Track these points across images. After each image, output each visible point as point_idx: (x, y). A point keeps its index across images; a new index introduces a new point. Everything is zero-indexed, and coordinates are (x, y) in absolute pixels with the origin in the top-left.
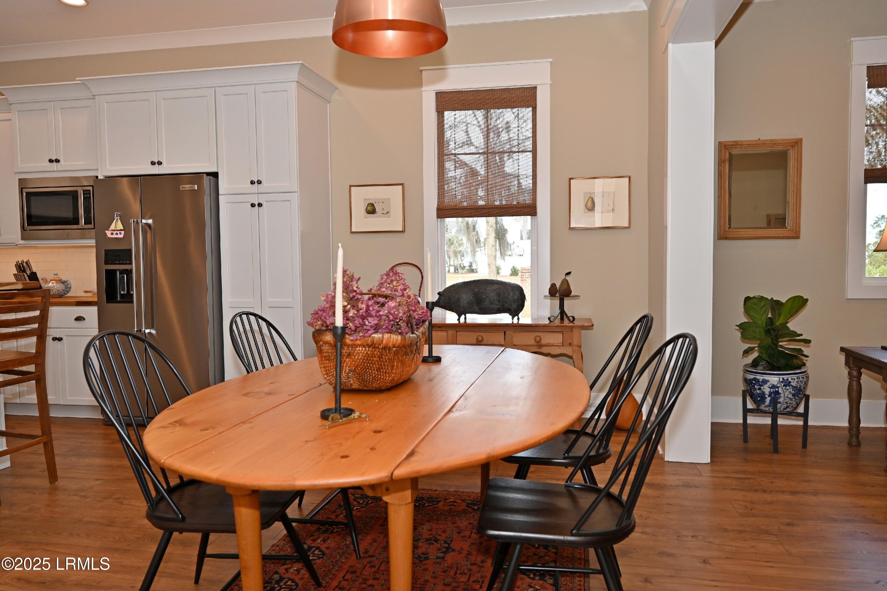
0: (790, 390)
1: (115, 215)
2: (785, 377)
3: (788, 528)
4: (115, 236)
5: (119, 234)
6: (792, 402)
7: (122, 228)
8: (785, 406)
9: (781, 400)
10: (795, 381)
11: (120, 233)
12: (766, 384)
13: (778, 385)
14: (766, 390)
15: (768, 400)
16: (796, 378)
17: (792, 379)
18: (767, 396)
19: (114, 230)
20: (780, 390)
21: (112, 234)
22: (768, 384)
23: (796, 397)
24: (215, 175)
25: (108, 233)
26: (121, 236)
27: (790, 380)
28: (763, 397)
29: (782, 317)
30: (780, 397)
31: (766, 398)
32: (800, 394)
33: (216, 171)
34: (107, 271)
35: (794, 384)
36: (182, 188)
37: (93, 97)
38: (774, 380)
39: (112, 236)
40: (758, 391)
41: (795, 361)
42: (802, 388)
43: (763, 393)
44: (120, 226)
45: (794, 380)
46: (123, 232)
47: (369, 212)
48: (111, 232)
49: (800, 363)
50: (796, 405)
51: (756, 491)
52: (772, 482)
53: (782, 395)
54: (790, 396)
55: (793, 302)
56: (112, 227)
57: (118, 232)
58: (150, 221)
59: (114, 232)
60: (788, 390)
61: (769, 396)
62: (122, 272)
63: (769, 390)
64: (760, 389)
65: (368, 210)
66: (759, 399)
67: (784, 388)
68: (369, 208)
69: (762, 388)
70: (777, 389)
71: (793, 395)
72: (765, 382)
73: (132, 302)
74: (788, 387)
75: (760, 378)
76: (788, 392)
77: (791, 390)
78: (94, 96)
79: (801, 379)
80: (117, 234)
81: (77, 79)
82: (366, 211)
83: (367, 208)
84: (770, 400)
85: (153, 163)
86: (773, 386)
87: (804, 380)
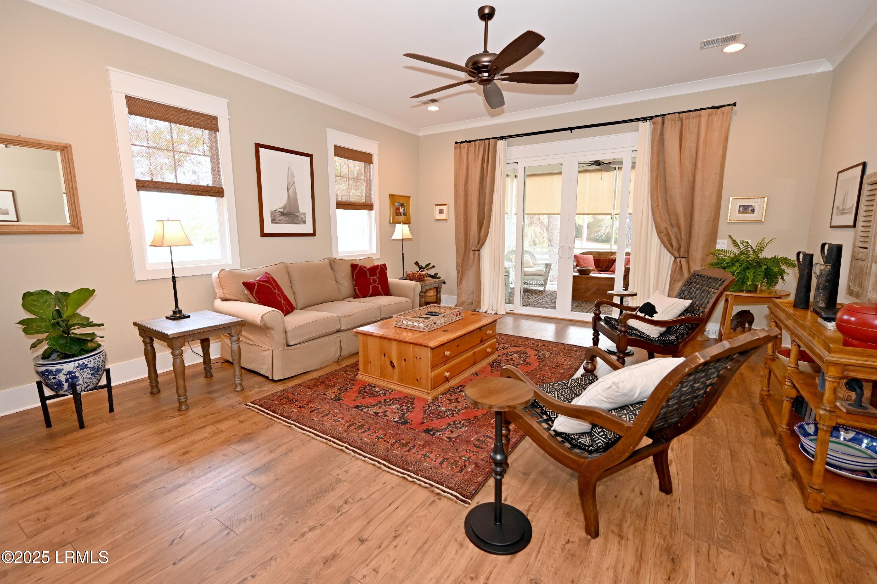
0: (87, 372)
2: (81, 362)
3: (88, 523)
6: (92, 380)
8: (86, 385)
9: (80, 382)
10: (92, 363)
12: (61, 372)
13: (74, 371)
14: (62, 377)
15: (66, 386)
16: (92, 360)
17: (88, 362)
18: (64, 383)
20: (77, 374)
22: (63, 372)
23: (96, 375)
27: (86, 363)
28: (60, 385)
29: (69, 308)
30: (78, 380)
31: (64, 384)
32: (99, 371)
35: (91, 365)
38: (69, 366)
40: (53, 381)
41: (90, 345)
42: (100, 366)
43: (60, 381)
45: (90, 361)
49: (94, 345)
50: (97, 382)
51: (55, 489)
52: (74, 469)
53: (80, 378)
54: (89, 376)
55: (79, 294)
60: (85, 372)
61: (66, 382)
63: (65, 377)
64: (54, 378)
66: (55, 387)
67: (81, 371)
69: (56, 376)
70: (73, 375)
71: (92, 374)
72: (59, 371)
74: (85, 370)
75: (54, 368)
76: (86, 374)
77: (89, 371)
79: (98, 359)
84: (69, 386)
86: (70, 373)
87: (102, 358)
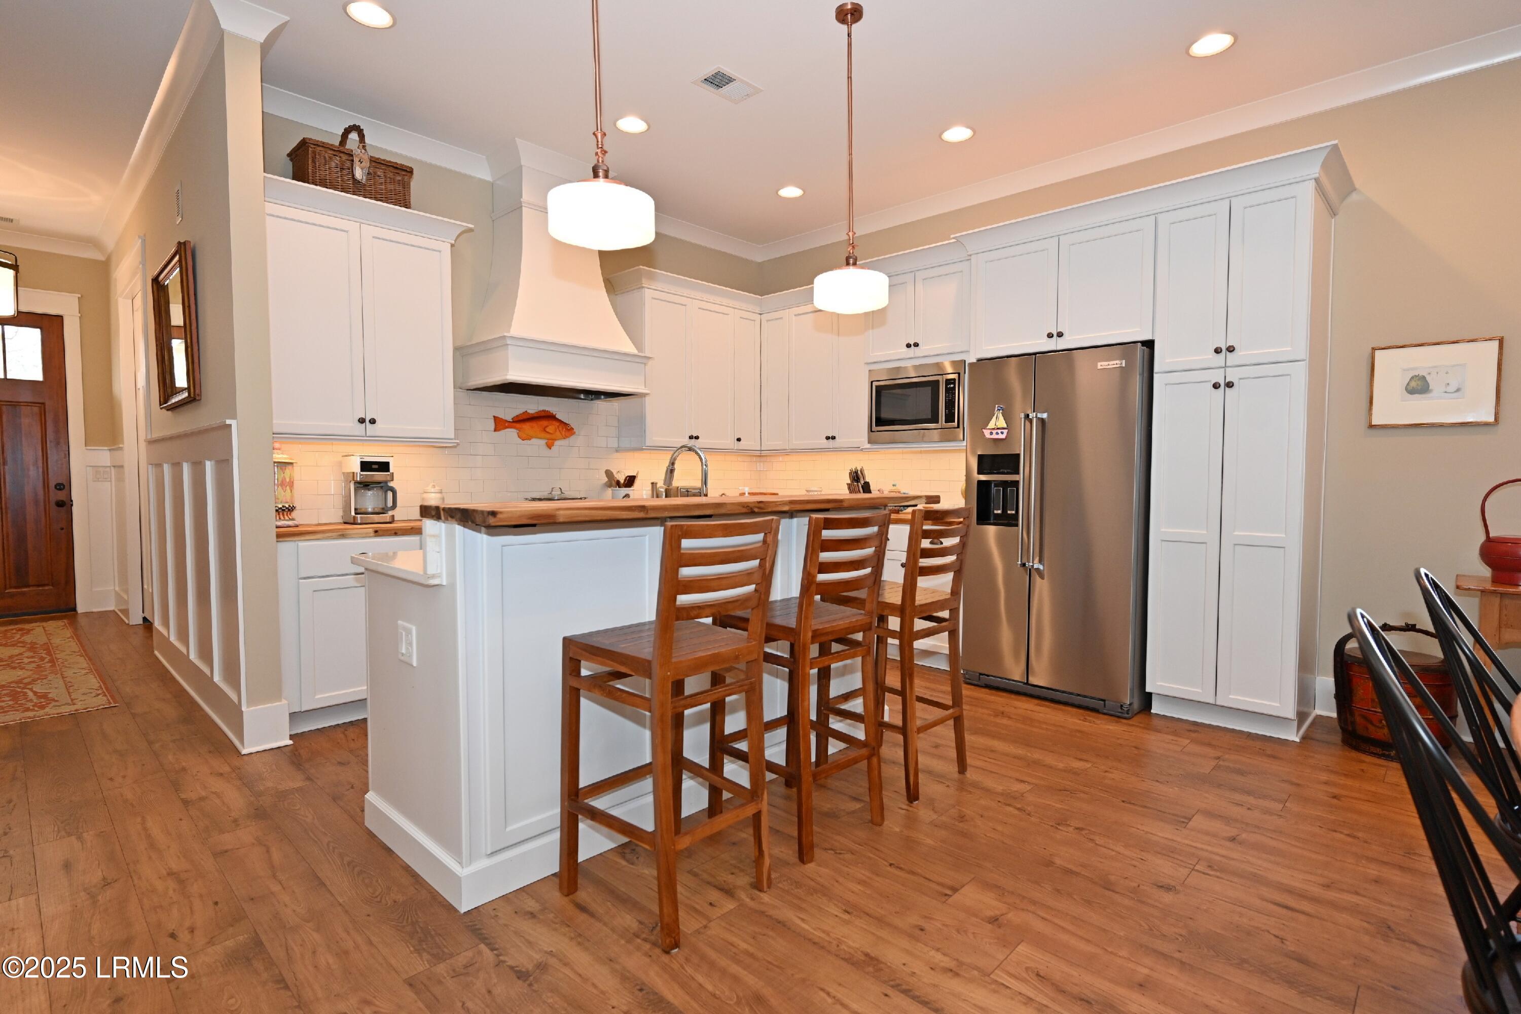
1: (996, 409)
4: (994, 436)
5: (1000, 434)
7: (1005, 426)
11: (1002, 433)
19: (994, 429)
21: (991, 433)
24: (1149, 344)
25: (987, 433)
26: (1003, 436)
33: (1151, 338)
34: (980, 483)
36: (1101, 366)
37: (969, 258)
39: (992, 437)
44: (1002, 423)
46: (1005, 431)
47: (1411, 391)
48: (989, 431)
56: (991, 425)
57: (999, 431)
58: (1045, 416)
59: (994, 432)
62: (1005, 484)
65: (1410, 388)
68: (1413, 384)
73: (1017, 525)
78: (970, 255)
80: (997, 433)
81: (952, 236)
82: (1406, 389)
83: (1408, 384)
85: (1050, 336)
